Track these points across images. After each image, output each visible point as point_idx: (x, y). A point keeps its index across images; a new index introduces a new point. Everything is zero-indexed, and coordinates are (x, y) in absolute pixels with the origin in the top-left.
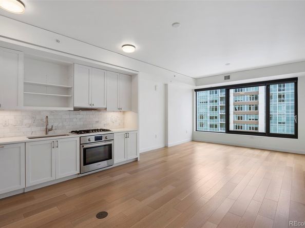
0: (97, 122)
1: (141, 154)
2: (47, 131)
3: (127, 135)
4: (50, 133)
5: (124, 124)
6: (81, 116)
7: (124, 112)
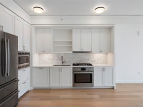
0: (88, 59)
1: (117, 84)
2: (63, 62)
3: (103, 69)
4: (64, 64)
5: (107, 61)
6: (78, 56)
7: (107, 53)
